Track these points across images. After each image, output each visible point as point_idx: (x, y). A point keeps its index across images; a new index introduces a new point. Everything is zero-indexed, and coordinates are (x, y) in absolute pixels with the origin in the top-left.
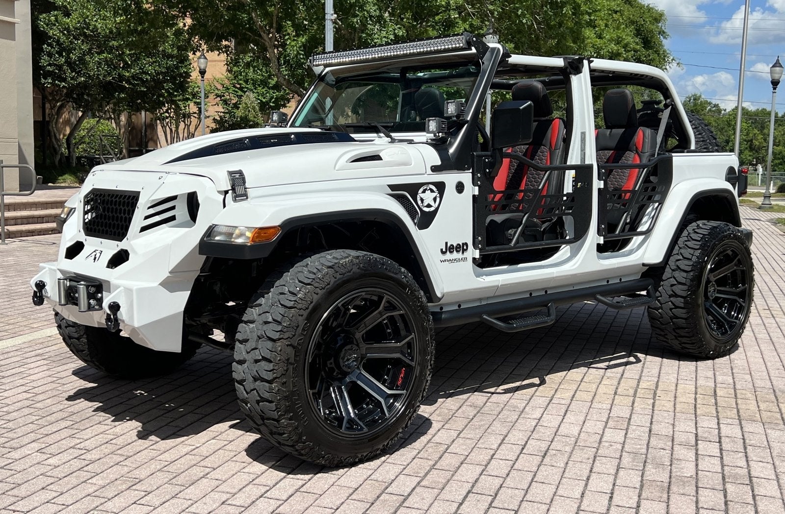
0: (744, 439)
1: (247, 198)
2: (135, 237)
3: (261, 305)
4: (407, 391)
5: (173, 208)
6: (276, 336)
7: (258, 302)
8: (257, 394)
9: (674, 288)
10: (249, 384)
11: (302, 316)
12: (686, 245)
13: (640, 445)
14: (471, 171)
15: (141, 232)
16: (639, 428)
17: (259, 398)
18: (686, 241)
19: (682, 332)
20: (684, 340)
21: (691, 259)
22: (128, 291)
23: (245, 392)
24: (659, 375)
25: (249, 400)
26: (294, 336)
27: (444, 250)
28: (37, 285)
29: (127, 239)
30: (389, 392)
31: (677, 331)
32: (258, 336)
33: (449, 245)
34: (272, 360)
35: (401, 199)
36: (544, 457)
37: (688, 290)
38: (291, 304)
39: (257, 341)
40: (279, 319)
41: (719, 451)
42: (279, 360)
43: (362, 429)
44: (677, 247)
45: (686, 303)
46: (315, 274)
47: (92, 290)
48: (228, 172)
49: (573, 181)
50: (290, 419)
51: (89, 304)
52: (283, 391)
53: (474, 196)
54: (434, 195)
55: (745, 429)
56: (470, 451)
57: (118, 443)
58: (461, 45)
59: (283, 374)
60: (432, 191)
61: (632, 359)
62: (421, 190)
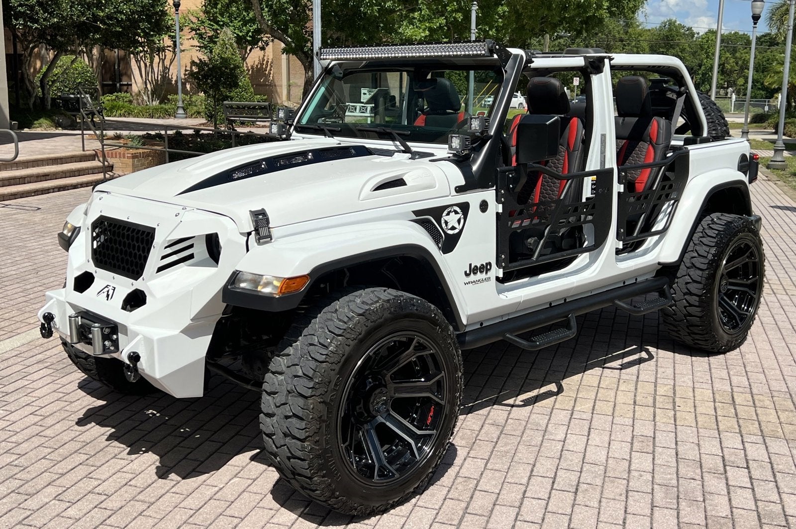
0: (771, 463)
1: (271, 239)
2: (152, 278)
3: (289, 355)
4: (437, 431)
5: (191, 246)
6: (308, 393)
7: (286, 351)
8: (288, 451)
9: (688, 286)
10: (279, 438)
11: (334, 370)
12: (701, 241)
13: (670, 474)
14: (495, 188)
15: (158, 272)
16: (665, 450)
17: (289, 455)
18: (701, 237)
19: (695, 330)
20: (697, 337)
21: (706, 257)
22: (148, 341)
23: (274, 446)
24: (674, 377)
25: (279, 454)
26: (326, 392)
27: (468, 272)
28: (45, 317)
29: (143, 279)
30: (419, 432)
31: (691, 328)
32: (288, 391)
33: (472, 267)
34: (304, 418)
35: (425, 224)
36: (576, 493)
37: (704, 289)
38: (323, 358)
39: (287, 395)
40: (311, 373)
41: (748, 480)
42: (312, 418)
43: (393, 475)
44: (691, 244)
45: (701, 301)
46: (345, 323)
47: (107, 331)
48: (250, 211)
49: (592, 184)
50: (323, 477)
51: (104, 345)
52: (316, 449)
53: (497, 214)
54: (458, 216)
55: (771, 450)
56: (500, 487)
57: (138, 485)
58: (483, 52)
59: (315, 433)
60: (456, 213)
61: (644, 355)
62: (446, 212)
